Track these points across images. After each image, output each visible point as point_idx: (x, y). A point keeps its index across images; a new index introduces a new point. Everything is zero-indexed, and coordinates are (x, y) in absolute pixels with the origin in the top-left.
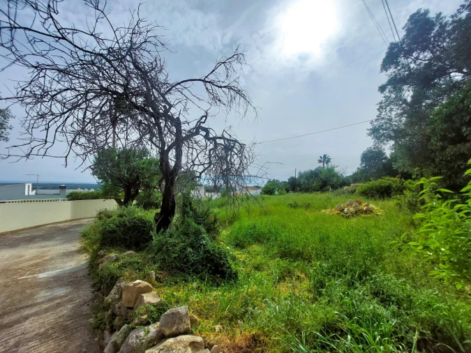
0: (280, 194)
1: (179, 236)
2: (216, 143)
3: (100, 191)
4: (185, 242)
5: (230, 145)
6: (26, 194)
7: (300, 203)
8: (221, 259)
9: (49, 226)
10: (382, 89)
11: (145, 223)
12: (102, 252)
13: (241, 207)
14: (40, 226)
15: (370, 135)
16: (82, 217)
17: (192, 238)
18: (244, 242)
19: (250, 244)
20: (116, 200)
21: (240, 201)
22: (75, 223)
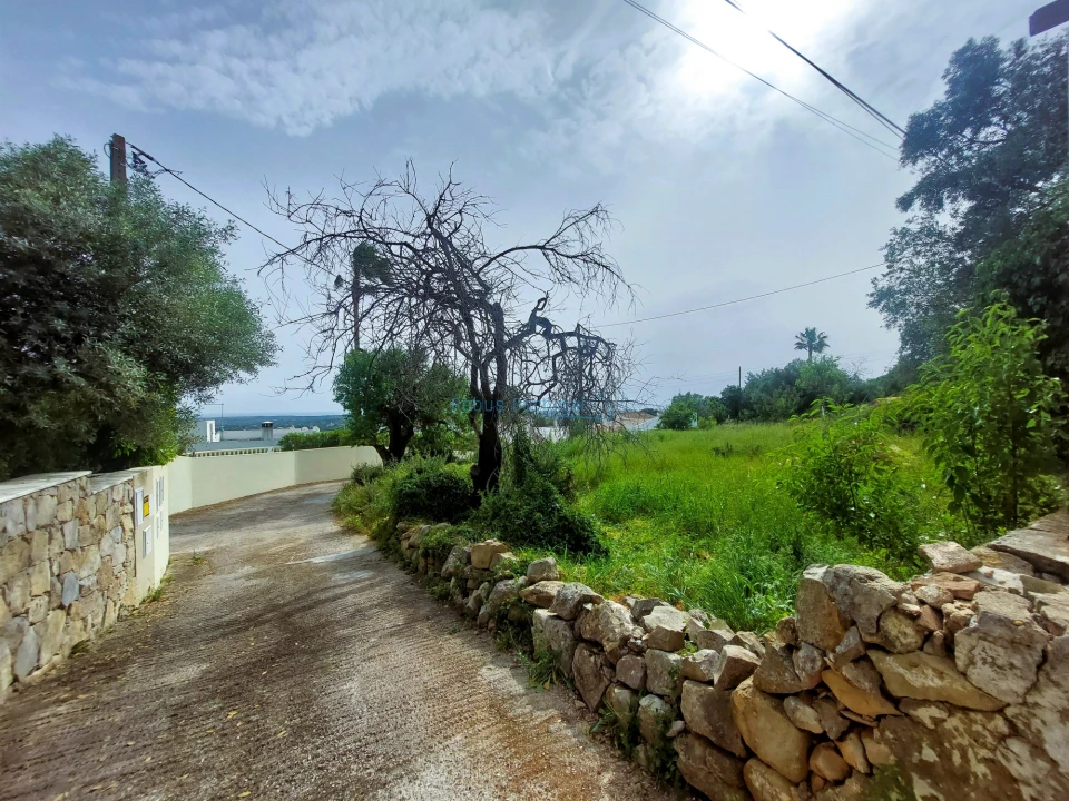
0: (703, 427)
1: (520, 497)
2: (563, 345)
3: (345, 432)
4: (529, 505)
5: (589, 346)
6: (209, 439)
7: (737, 446)
8: (584, 529)
9: (265, 496)
10: (905, 203)
11: (457, 483)
12: (400, 525)
13: (612, 454)
14: (251, 497)
15: (872, 304)
16: (314, 481)
17: (540, 500)
18: (620, 514)
19: (630, 517)
20: (377, 447)
21: (610, 444)
22: (304, 491)
